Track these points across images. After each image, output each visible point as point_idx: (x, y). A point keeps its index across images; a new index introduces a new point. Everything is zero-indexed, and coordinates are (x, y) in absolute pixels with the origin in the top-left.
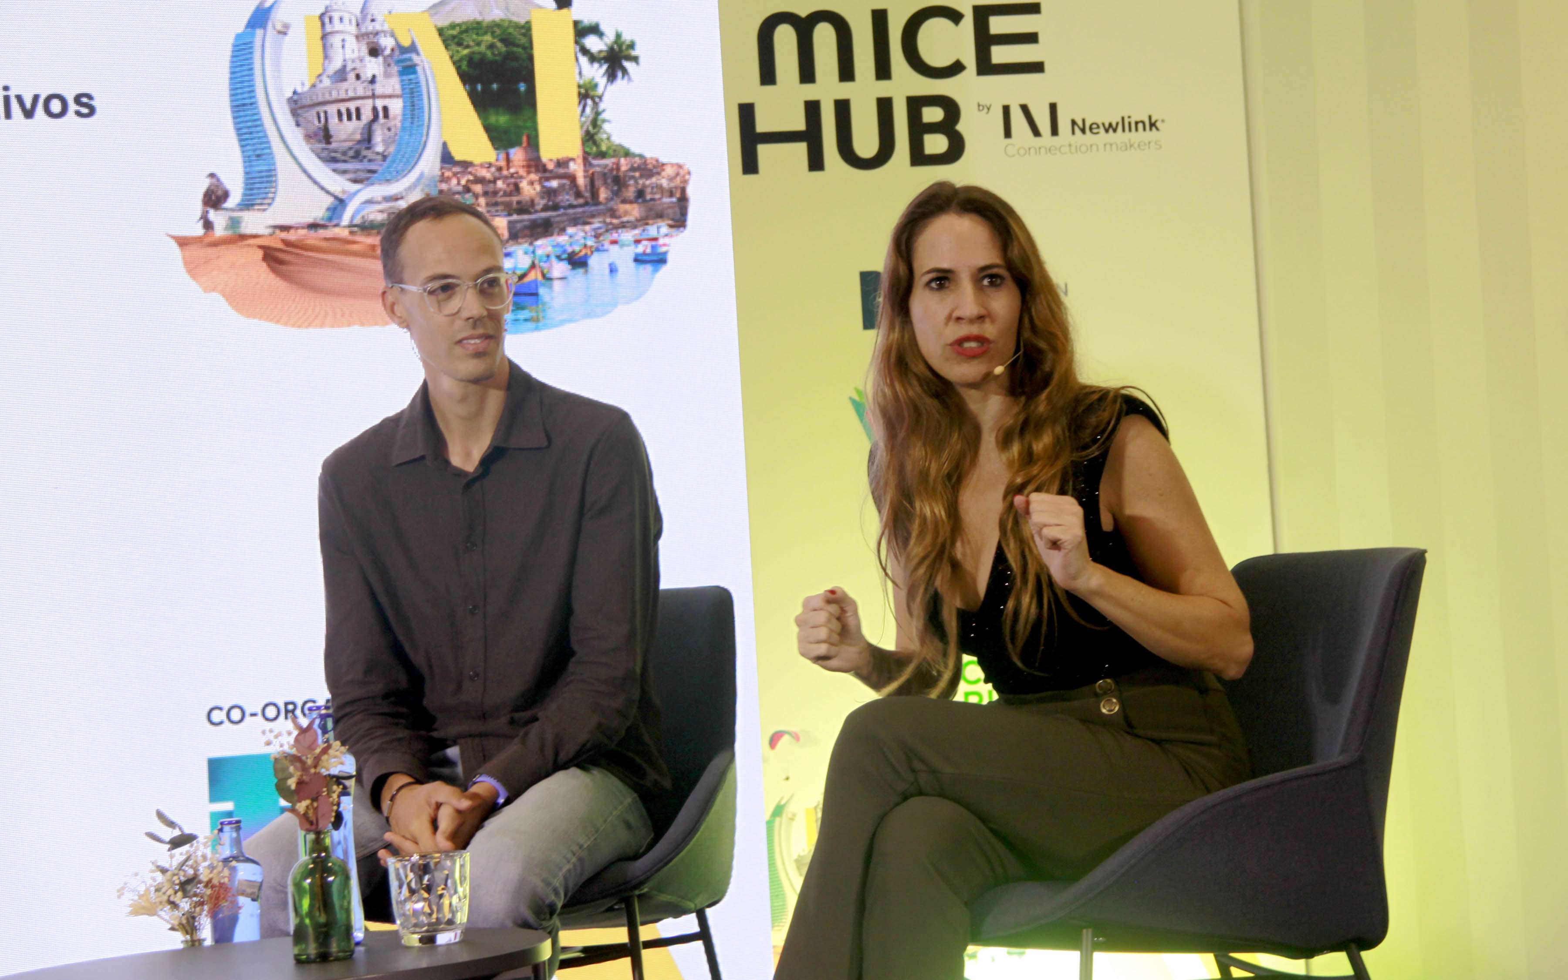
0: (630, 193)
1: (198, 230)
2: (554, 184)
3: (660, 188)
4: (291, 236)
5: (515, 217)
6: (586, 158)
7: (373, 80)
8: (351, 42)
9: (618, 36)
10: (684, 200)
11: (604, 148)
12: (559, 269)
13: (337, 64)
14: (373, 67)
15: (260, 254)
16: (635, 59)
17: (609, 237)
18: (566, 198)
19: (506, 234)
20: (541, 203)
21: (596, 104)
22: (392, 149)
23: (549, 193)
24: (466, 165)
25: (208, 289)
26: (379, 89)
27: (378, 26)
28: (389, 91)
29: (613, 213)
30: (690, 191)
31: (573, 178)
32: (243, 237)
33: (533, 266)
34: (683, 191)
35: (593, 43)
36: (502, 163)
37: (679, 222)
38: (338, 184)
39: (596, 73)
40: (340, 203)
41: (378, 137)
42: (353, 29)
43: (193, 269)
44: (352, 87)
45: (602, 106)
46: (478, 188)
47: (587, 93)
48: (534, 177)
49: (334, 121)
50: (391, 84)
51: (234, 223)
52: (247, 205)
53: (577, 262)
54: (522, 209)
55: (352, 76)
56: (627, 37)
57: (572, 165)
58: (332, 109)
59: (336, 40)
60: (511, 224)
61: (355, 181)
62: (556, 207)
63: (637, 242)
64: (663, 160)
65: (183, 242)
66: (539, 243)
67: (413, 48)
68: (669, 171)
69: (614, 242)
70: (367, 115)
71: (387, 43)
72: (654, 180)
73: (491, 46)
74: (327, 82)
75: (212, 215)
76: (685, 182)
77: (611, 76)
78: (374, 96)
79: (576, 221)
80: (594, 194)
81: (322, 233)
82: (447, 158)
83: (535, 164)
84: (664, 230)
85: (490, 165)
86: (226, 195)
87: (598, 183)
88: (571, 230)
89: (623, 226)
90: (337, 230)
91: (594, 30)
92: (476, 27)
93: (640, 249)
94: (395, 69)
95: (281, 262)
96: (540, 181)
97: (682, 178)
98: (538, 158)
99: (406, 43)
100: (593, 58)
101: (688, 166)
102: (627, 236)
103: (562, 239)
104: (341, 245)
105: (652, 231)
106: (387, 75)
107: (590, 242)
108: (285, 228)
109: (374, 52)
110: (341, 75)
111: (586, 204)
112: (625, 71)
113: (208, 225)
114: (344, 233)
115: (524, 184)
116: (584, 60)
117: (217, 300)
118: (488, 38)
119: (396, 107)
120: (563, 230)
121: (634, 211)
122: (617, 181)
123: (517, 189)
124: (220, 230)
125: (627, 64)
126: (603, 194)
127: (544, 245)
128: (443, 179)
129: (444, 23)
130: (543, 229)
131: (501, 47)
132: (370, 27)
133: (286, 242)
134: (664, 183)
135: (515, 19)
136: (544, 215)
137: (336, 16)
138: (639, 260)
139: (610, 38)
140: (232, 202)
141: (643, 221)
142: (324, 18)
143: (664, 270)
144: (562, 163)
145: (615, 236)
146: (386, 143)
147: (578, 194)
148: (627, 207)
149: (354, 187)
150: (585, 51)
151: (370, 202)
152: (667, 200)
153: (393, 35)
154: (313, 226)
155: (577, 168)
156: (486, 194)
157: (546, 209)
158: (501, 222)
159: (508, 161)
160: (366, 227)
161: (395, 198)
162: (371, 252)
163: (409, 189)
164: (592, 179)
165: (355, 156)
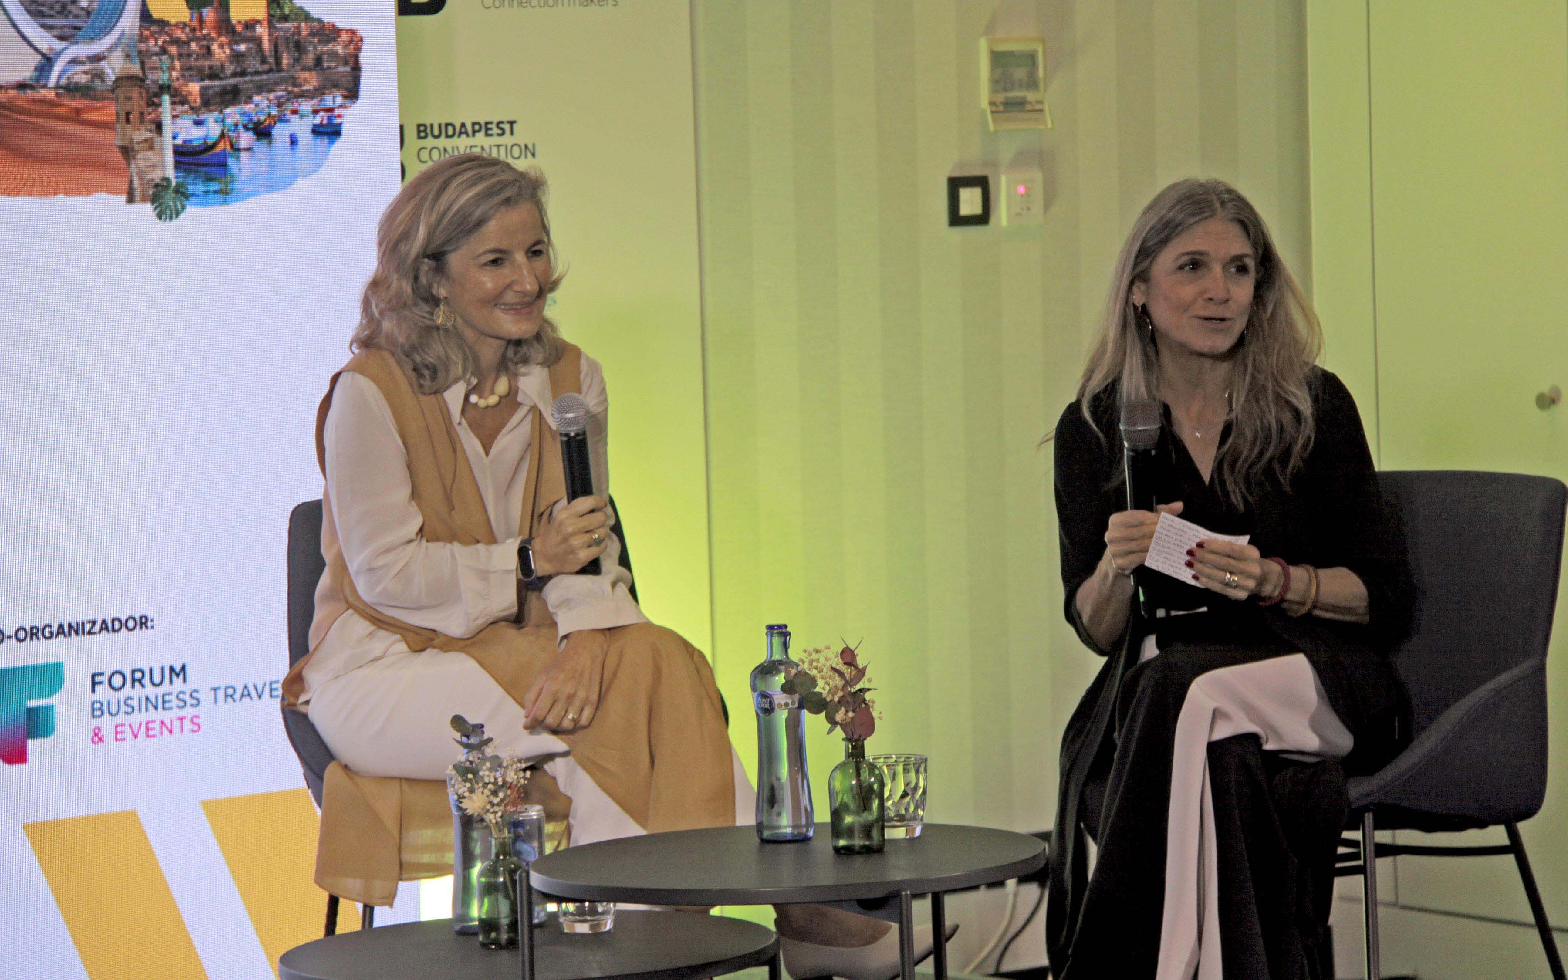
0: (310, 59)
2: (242, 47)
3: (335, 55)
4: (2, 97)
5: (207, 83)
6: (271, 20)
10: (355, 70)
11: (289, 10)
12: (246, 139)
17: (290, 107)
18: (253, 64)
19: (197, 100)
20: (230, 68)
22: (95, 5)
23: (237, 57)
24: (163, 24)
29: (295, 82)
30: (362, 59)
31: (258, 41)
33: (223, 135)
34: (355, 58)
36: (196, 23)
37: (353, 93)
38: (45, 41)
40: (47, 61)
46: (174, 50)
48: (224, 39)
53: (262, 132)
54: (213, 74)
57: (259, 28)
60: (203, 90)
61: (62, 38)
62: (242, 73)
63: (316, 112)
64: (338, 23)
66: (228, 111)
68: (344, 37)
69: (295, 112)
72: (330, 46)
76: (359, 49)
79: (261, 89)
80: (278, 59)
81: (28, 93)
82: (145, 16)
83: (225, 26)
84: (339, 100)
85: (185, 25)
87: (281, 48)
88: (256, 99)
89: (303, 95)
90: (41, 92)
93: (318, 120)
96: (230, 44)
97: (356, 45)
98: (228, 19)
101: (362, 32)
102: (307, 106)
103: (249, 108)
104: (47, 108)
105: (330, 101)
107: (274, 112)
111: (270, 70)
114: (50, 95)
115: (216, 47)
120: (249, 98)
121: (312, 80)
122: (298, 47)
123: (209, 52)
126: (285, 60)
127: (233, 114)
128: (142, 39)
130: (232, 96)
134: (339, 50)
136: (233, 81)
138: (318, 131)
141: (319, 92)
143: (339, 142)
144: (250, 25)
145: (295, 106)
147: (264, 58)
148: (307, 74)
149: (61, 45)
151: (74, 62)
152: (341, 68)
154: (21, 86)
155: (262, 31)
156: (181, 56)
157: (234, 74)
158: (194, 88)
159: (201, 21)
160: (71, 89)
161: (97, 58)
162: (76, 117)
163: (111, 49)
164: (276, 44)
165: (62, 12)
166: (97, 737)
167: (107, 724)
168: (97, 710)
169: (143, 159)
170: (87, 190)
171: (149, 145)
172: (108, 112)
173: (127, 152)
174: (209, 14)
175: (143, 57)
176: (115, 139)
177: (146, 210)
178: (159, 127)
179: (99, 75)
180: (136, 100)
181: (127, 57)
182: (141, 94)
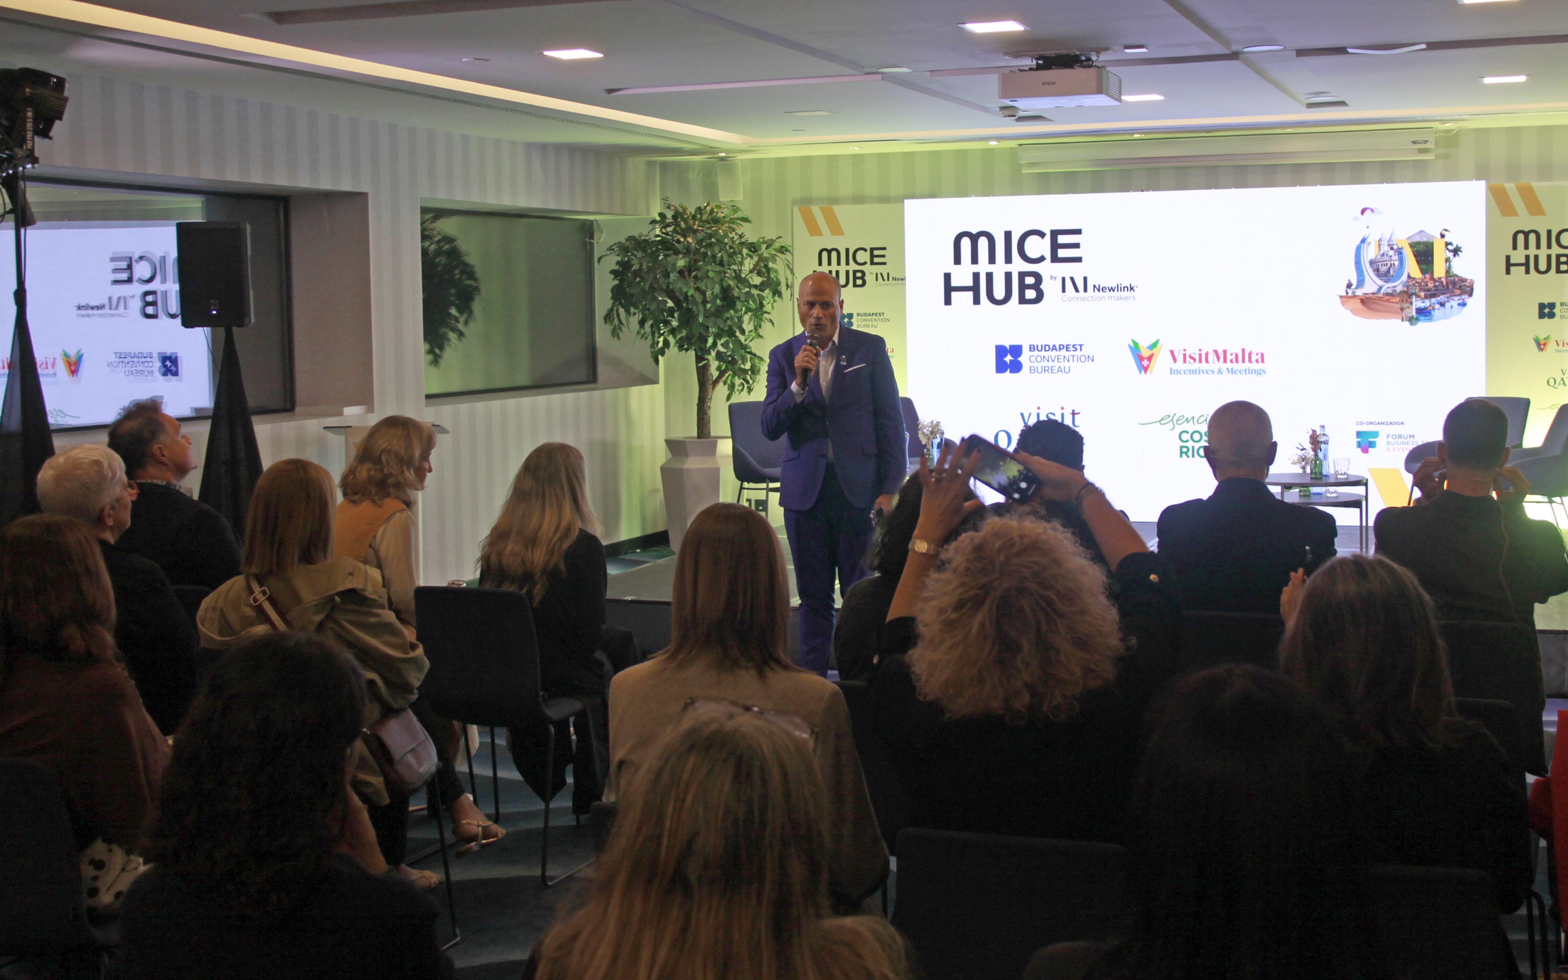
0: (1458, 286)
1: (1345, 294)
2: (1437, 284)
3: (1466, 286)
4: (1368, 296)
5: (1426, 293)
6: (1446, 277)
7: (1391, 256)
8: (1386, 247)
9: (1457, 246)
10: (1472, 289)
11: (1451, 274)
12: (1437, 306)
13: (1382, 252)
14: (1391, 253)
15: (1359, 301)
16: (1461, 251)
17: (1451, 298)
18: (1440, 288)
19: (1423, 297)
20: (1433, 289)
21: (1450, 263)
22: (1395, 274)
24: (1414, 278)
26: (1392, 259)
27: (1393, 243)
28: (1395, 259)
29: (1453, 292)
30: (1474, 287)
31: (1442, 283)
32: (1356, 296)
33: (1430, 305)
34: (1472, 286)
35: (1450, 247)
36: (1423, 278)
37: (1471, 295)
38: (1380, 283)
39: (1451, 255)
40: (1381, 288)
41: (1391, 271)
42: (1386, 243)
43: (1343, 304)
44: (1386, 258)
45: (1451, 264)
46: (1417, 285)
47: (1448, 260)
48: (1432, 282)
49: (1380, 266)
50: (1396, 257)
51: (1354, 292)
52: (1357, 288)
53: (1442, 305)
54: (1428, 290)
55: (1386, 255)
56: (1459, 246)
57: (1442, 279)
58: (1380, 264)
59: (1382, 246)
60: (1425, 295)
61: (1385, 282)
62: (1437, 290)
63: (1459, 300)
64: (1467, 278)
65: (1341, 297)
66: (1432, 299)
67: (1402, 248)
68: (1469, 281)
69: (1452, 300)
70: (1389, 265)
71: (1395, 247)
72: (1464, 284)
73: (1423, 248)
74: (1379, 257)
75: (1348, 290)
76: (1473, 284)
77: (1454, 256)
78: (1391, 260)
79: (1442, 294)
80: (1448, 286)
81: (1375, 295)
82: (1409, 277)
83: (1432, 278)
84: (1466, 297)
85: (1420, 279)
86: (1352, 285)
87: (1449, 283)
88: (1441, 296)
89: (1455, 296)
90: (1379, 295)
91: (1451, 244)
92: (1419, 243)
93: (1459, 302)
94: (1397, 253)
95: (1365, 303)
96: (1434, 283)
97: (1472, 283)
98: (1433, 277)
99: (1400, 247)
100: (1450, 251)
101: (1474, 280)
102: (1456, 298)
103: (1439, 299)
104: (1380, 299)
105: (1463, 297)
106: (1395, 255)
107: (1446, 300)
108: (1366, 294)
109: (1392, 249)
110: (1383, 255)
111: (1445, 289)
112: (1458, 255)
113: (1347, 293)
114: (1381, 296)
115: (1429, 284)
116: (1447, 251)
117: (1348, 312)
118: (1422, 246)
119: (1397, 263)
120: (1438, 296)
121: (1458, 292)
122: (1454, 283)
123: (1427, 285)
124: (1350, 294)
125: (1459, 253)
126: (1450, 287)
127: (1434, 300)
128: (1408, 282)
129: (1411, 242)
130: (1434, 296)
131: (1424, 247)
132: (1391, 243)
133: (1367, 298)
134: (1467, 284)
135: (1429, 241)
136: (1434, 292)
137: (1382, 240)
138: (1459, 305)
139: (1455, 246)
140: (1353, 287)
141: (1460, 295)
142: (1380, 240)
143: (1466, 308)
144: (1440, 279)
145: (1453, 298)
146: (1393, 272)
147: (1443, 287)
148: (1456, 291)
149: (1385, 284)
150: (1447, 249)
151: (1388, 288)
152: (1468, 289)
153: (1397, 245)
154: (1373, 294)
155: (1444, 280)
156: (1419, 286)
157: (1435, 290)
158: (1422, 294)
159: (1425, 278)
160: (1387, 294)
161: (1395, 287)
162: (1388, 301)
163: (1400, 284)
164: (1447, 283)
165: (1385, 275)
166: (1388, 449)
167: (1391, 447)
168: (1388, 443)
169: (1406, 311)
171: (1408, 308)
172: (1397, 299)
173: (1402, 309)
175: (1408, 287)
177: (1407, 323)
178: (1411, 303)
179: (1395, 291)
180: (1405, 297)
181: (1403, 286)
182: (1407, 295)
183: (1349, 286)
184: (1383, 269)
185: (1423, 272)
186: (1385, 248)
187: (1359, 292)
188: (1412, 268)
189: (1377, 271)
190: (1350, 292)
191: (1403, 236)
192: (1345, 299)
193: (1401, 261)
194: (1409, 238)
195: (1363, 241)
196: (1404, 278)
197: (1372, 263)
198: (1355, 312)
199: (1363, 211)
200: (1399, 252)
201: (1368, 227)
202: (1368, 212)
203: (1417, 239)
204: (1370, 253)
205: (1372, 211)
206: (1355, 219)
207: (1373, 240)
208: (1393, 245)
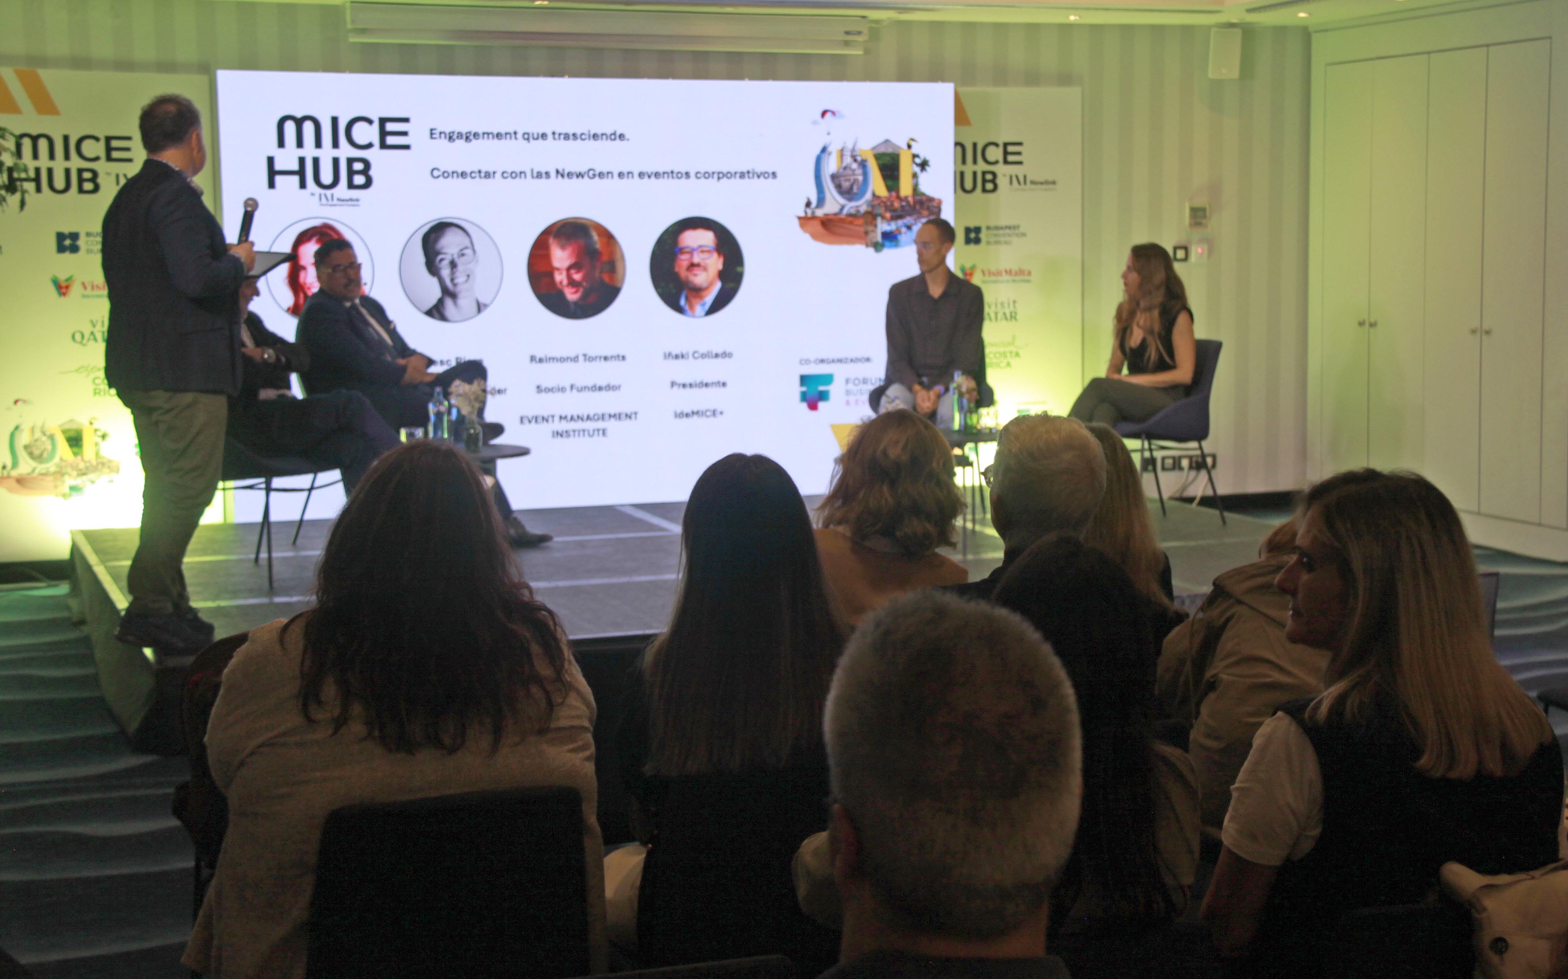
0: (925, 206)
1: (804, 215)
2: (904, 203)
3: (934, 206)
4: (829, 217)
5: (892, 214)
6: (913, 196)
7: (854, 170)
8: (849, 158)
9: (924, 159)
10: (941, 210)
11: (918, 193)
12: (904, 230)
13: (844, 164)
14: (855, 165)
15: (821, 223)
16: (929, 165)
17: (918, 220)
18: (907, 208)
19: (889, 218)
20: (899, 209)
22: (859, 191)
23: (902, 207)
24: (879, 197)
25: (806, 231)
26: (856, 173)
27: (857, 153)
28: (858, 173)
29: (920, 213)
30: (942, 207)
31: (908, 202)
32: (817, 218)
33: (896, 229)
35: (917, 160)
36: (889, 196)
38: (842, 201)
39: (917, 169)
40: (843, 207)
41: (855, 187)
42: (849, 154)
43: (802, 226)
44: (848, 172)
45: (919, 180)
46: (882, 204)
47: (915, 176)
48: (898, 201)
49: (843, 182)
50: (860, 171)
51: (813, 213)
52: (817, 207)
53: (909, 228)
54: (894, 211)
55: (848, 168)
56: (927, 159)
57: (909, 198)
58: (842, 178)
59: (844, 158)
60: (891, 216)
61: (848, 200)
62: (903, 211)
64: (935, 197)
65: (800, 218)
67: (867, 160)
68: (936, 201)
69: (920, 222)
70: (852, 180)
71: (859, 159)
72: (932, 202)
73: (888, 160)
74: (841, 170)
75: (808, 210)
76: (941, 204)
77: (922, 170)
78: (854, 175)
79: (910, 215)
80: (914, 206)
81: (837, 216)
82: (874, 195)
83: (898, 197)
85: (886, 197)
86: (811, 204)
88: (907, 218)
89: (922, 217)
90: (841, 216)
91: (918, 156)
92: (884, 154)
94: (861, 166)
95: (826, 225)
96: (900, 202)
98: (900, 195)
99: (865, 158)
100: (917, 165)
101: (942, 200)
102: (924, 220)
103: (905, 220)
104: (842, 221)
106: (858, 168)
107: (913, 222)
108: (828, 215)
109: (855, 160)
110: (845, 168)
111: (912, 210)
112: (926, 170)
113: (806, 213)
114: (844, 217)
115: (895, 203)
116: (914, 165)
118: (887, 157)
119: (860, 178)
121: (926, 213)
122: (921, 203)
123: (893, 205)
124: (810, 215)
125: (927, 167)
126: (918, 207)
127: (900, 222)
128: (872, 201)
129: (875, 153)
130: (900, 217)
131: (890, 159)
132: (854, 154)
133: (828, 219)
134: (935, 204)
135: (896, 152)
136: (900, 213)
137: (845, 150)
139: (922, 159)
140: (813, 206)
141: (929, 216)
142: (842, 150)
144: (906, 198)
146: (858, 189)
147: (910, 207)
148: (924, 211)
149: (848, 202)
150: (914, 162)
151: (851, 208)
152: (935, 210)
153: (861, 156)
154: (835, 214)
155: (911, 199)
156: (884, 206)
157: (901, 211)
158: (888, 215)
159: (891, 196)
160: (850, 215)
161: (858, 207)
162: (851, 223)
163: (863, 204)
164: (915, 203)
165: (848, 193)
166: (848, 403)
167: (852, 399)
168: (848, 392)
169: (871, 235)
170: (853, 243)
171: (873, 231)
172: (860, 221)
173: (866, 233)
174: (894, 194)
175: (873, 206)
176: (862, 229)
177: (871, 250)
178: (876, 226)
179: (858, 211)
180: (870, 218)
181: (868, 206)
182: (871, 216)
183: (808, 204)
184: (846, 185)
185: (889, 189)
186: (848, 160)
187: (820, 213)
188: (877, 185)
189: (839, 187)
190: (809, 212)
191: (867, 144)
192: (804, 221)
193: (865, 174)
194: (874, 149)
195: (824, 150)
196: (868, 196)
197: (834, 177)
198: (815, 237)
199: (824, 113)
200: (863, 164)
201: (829, 134)
202: (828, 115)
203: (882, 150)
204: (831, 166)
205: (833, 113)
206: (815, 123)
207: (834, 149)
208: (857, 155)
